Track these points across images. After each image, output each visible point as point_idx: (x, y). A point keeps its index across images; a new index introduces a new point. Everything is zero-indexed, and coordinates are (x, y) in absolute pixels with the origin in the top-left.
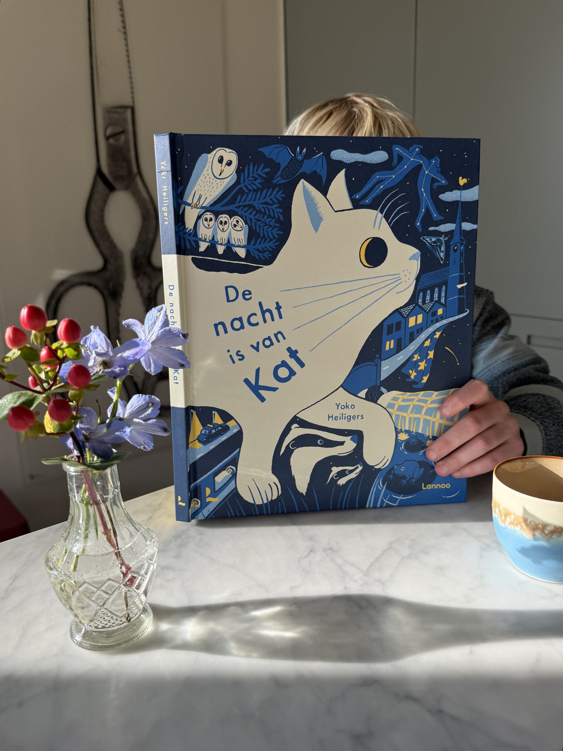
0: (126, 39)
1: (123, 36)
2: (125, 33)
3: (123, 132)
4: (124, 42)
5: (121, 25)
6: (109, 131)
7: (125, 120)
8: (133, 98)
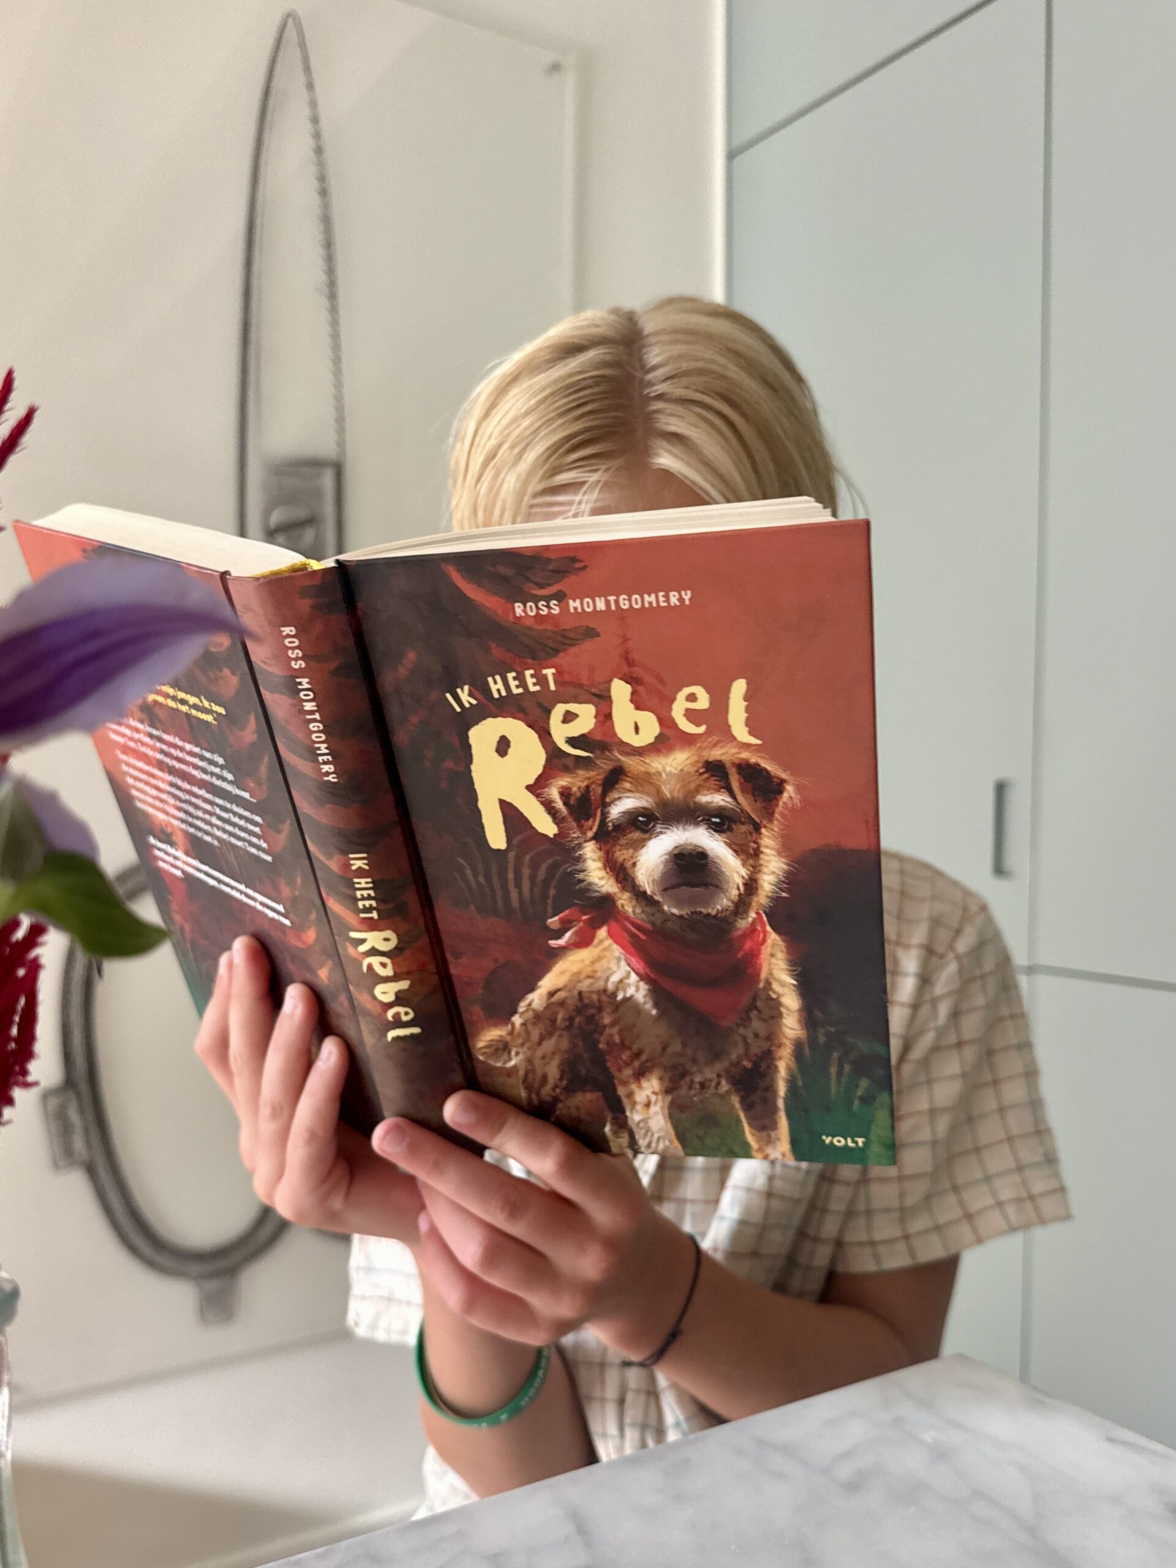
0: (333, 310)
1: (325, 302)
2: (332, 296)
3: (312, 521)
4: (325, 316)
5: (322, 278)
6: (277, 517)
7: (318, 494)
8: (341, 444)
